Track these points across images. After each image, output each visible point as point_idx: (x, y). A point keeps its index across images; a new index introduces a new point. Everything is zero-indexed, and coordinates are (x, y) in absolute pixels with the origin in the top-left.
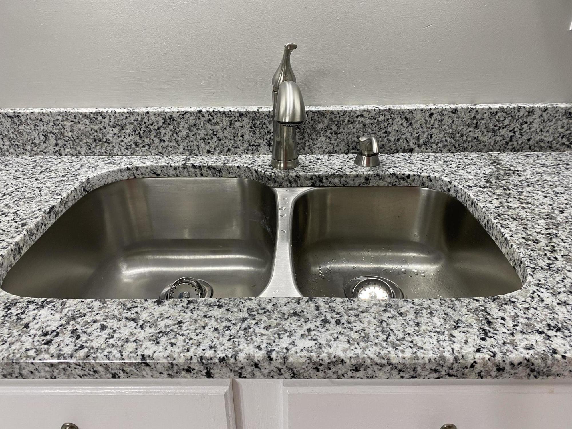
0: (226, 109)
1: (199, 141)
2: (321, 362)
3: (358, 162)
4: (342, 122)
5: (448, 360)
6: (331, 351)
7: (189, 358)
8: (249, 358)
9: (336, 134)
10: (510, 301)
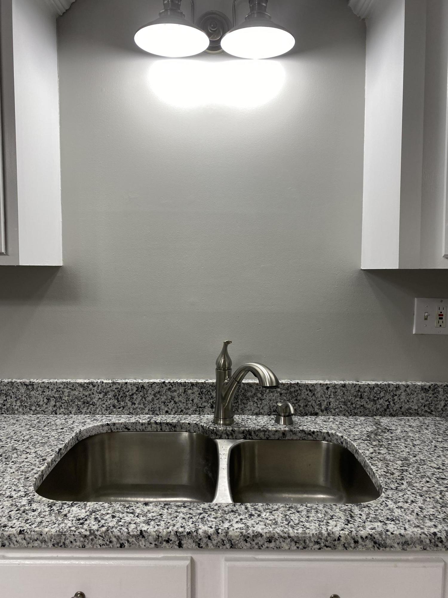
0: (182, 381)
1: (160, 403)
2: (248, 535)
3: (277, 421)
4: (264, 391)
5: (324, 535)
6: (254, 529)
7: (169, 532)
8: (205, 532)
9: (261, 400)
10: (367, 506)
